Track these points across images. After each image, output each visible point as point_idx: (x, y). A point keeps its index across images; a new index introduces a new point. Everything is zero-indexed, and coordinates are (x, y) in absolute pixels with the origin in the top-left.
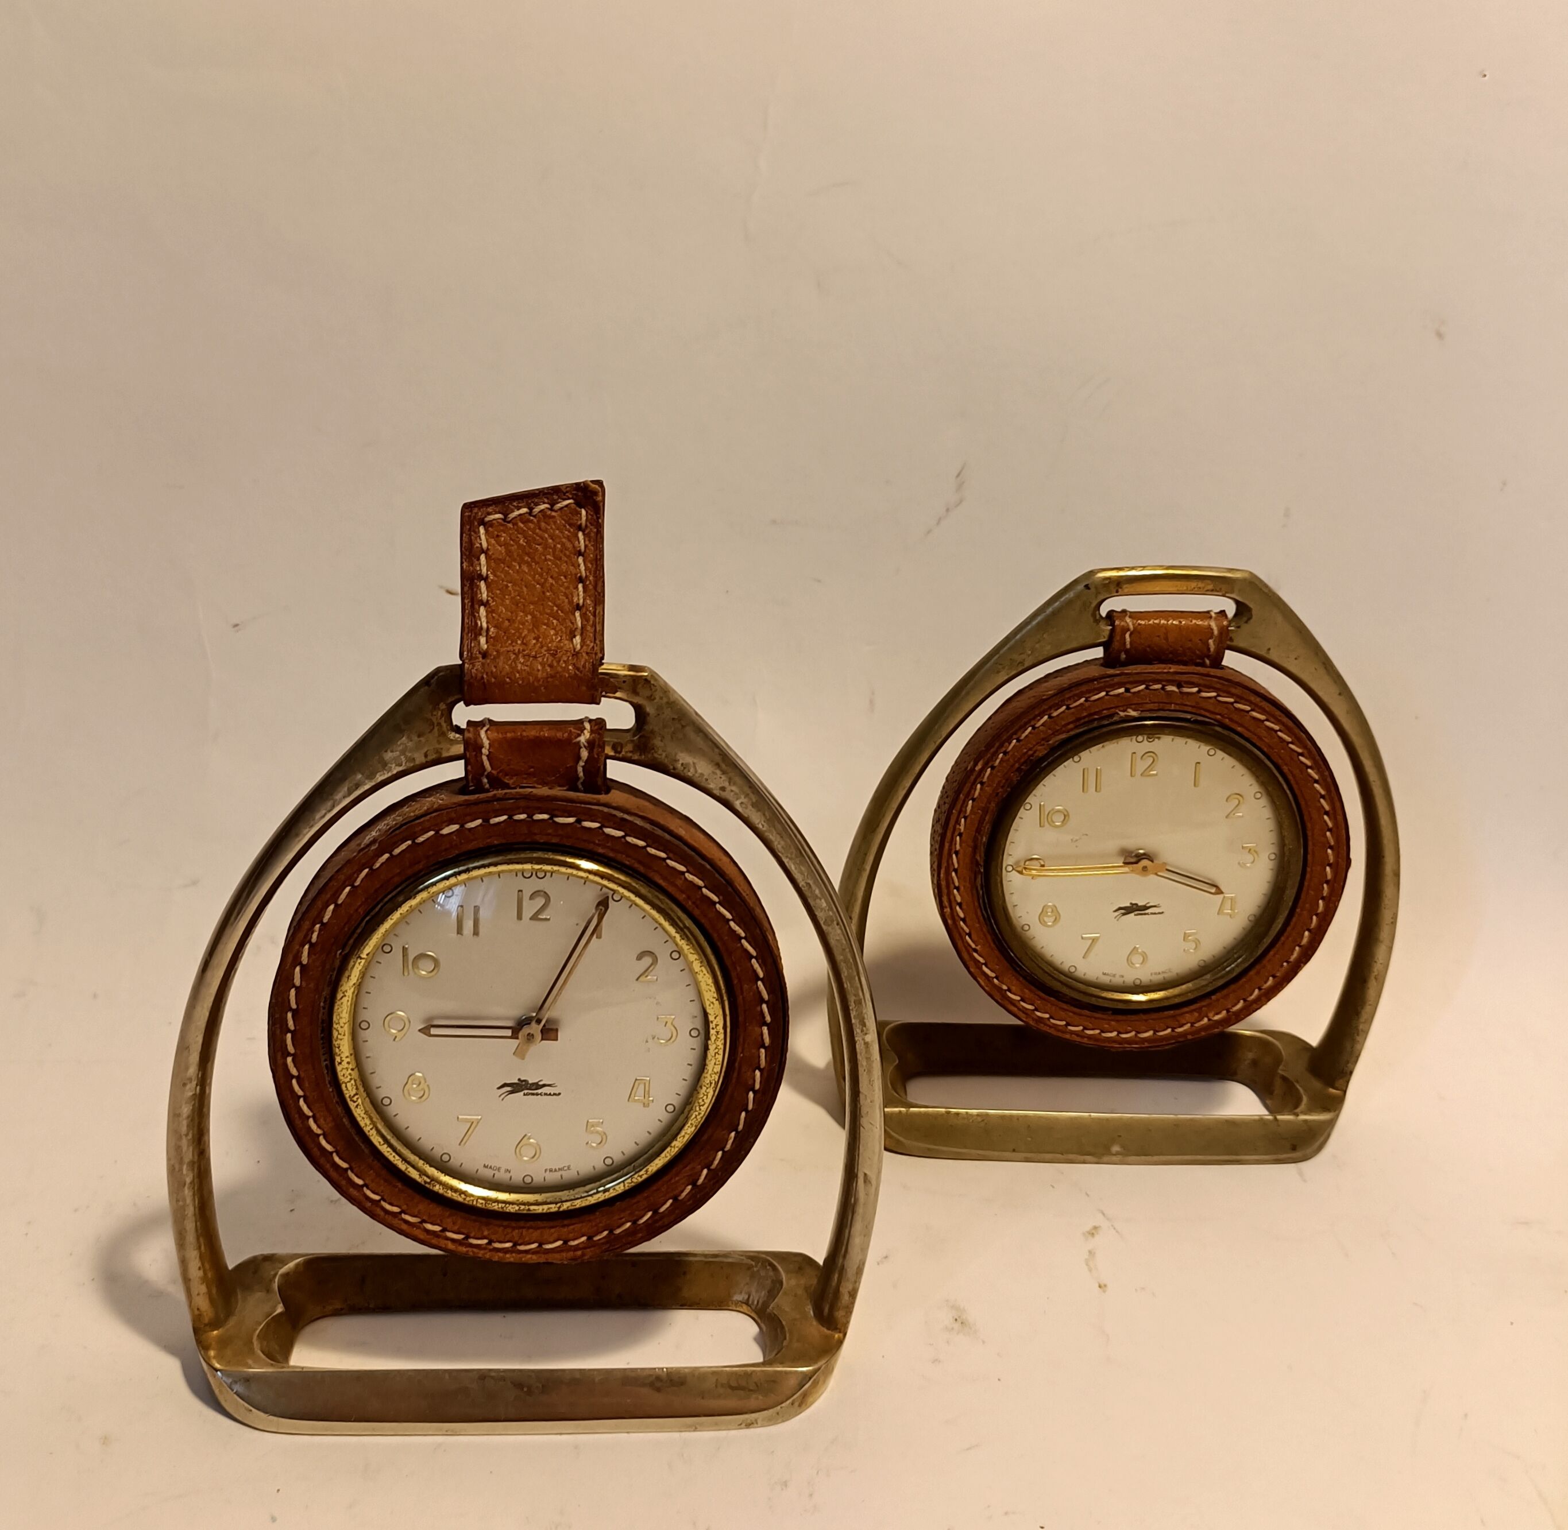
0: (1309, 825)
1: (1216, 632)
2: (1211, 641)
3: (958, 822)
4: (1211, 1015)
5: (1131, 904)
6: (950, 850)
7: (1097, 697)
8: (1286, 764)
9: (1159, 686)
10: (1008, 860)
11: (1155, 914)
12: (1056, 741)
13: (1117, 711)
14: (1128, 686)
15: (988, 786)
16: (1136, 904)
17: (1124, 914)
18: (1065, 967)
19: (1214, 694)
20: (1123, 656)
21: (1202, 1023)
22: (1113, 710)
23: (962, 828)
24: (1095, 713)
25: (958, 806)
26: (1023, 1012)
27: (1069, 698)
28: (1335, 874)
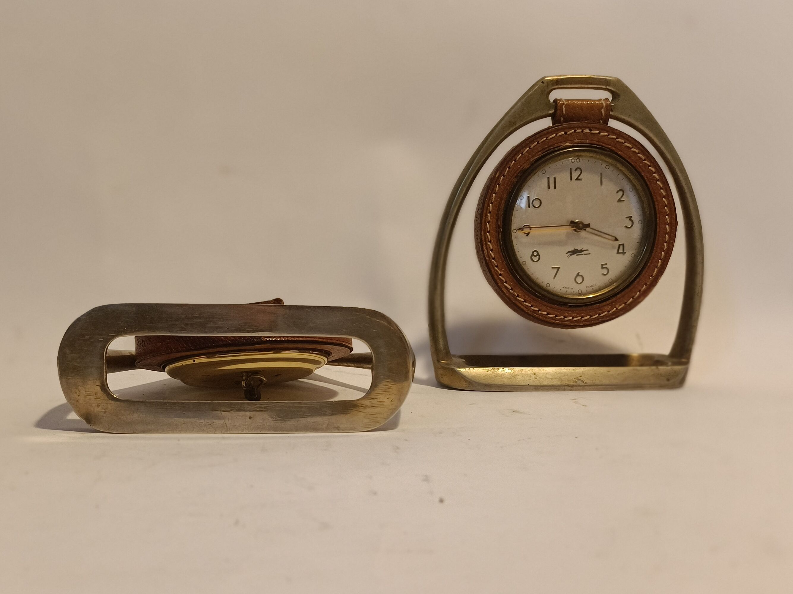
0: (656, 203)
1: (604, 105)
2: (603, 110)
3: (489, 206)
4: (617, 306)
5: (574, 249)
6: (485, 220)
7: (551, 136)
8: (643, 171)
9: (580, 130)
10: (514, 227)
11: (586, 254)
12: (534, 160)
13: (562, 144)
14: (566, 130)
15: (501, 186)
16: (577, 249)
17: (571, 255)
18: (544, 284)
19: (606, 134)
20: (562, 119)
21: (613, 310)
22: (559, 144)
23: (491, 208)
24: (551, 146)
25: (488, 197)
26: (526, 308)
27: (538, 138)
28: (671, 228)
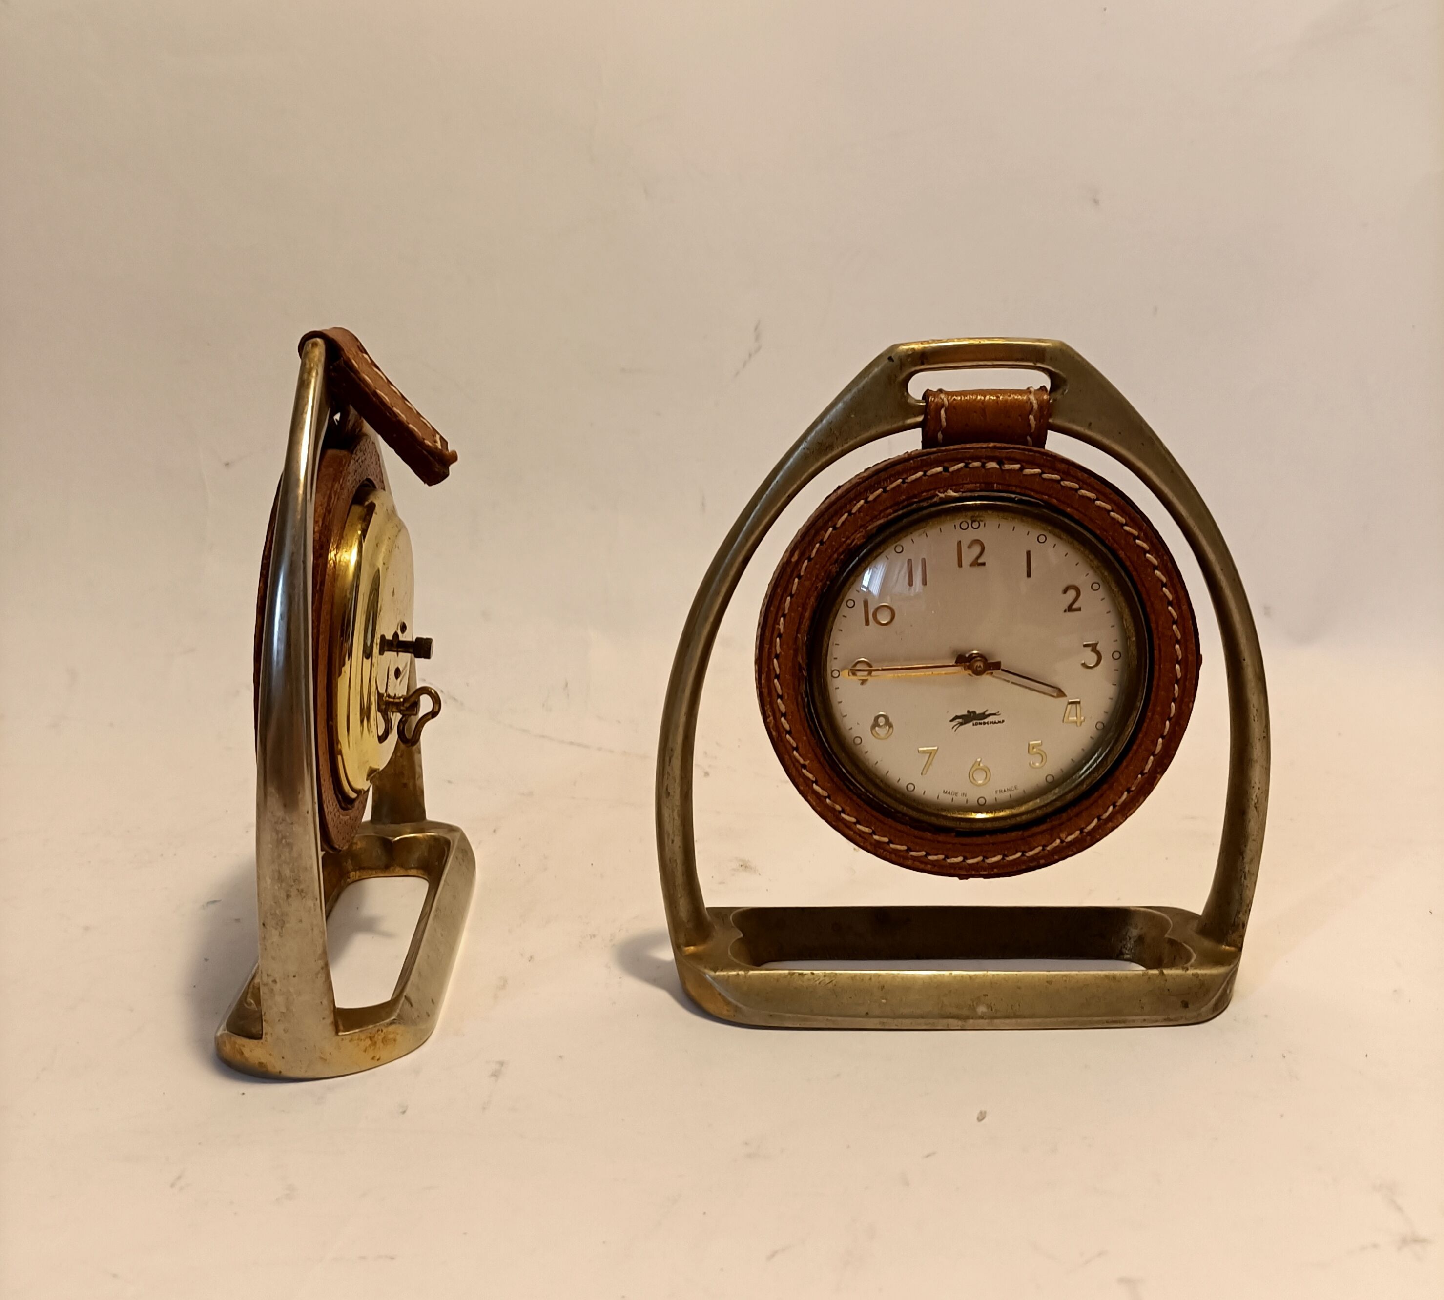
0: (1152, 617)
1: (1036, 406)
2: (1031, 417)
3: (776, 622)
4: (1063, 836)
5: (967, 712)
6: (770, 653)
7: (914, 477)
8: (1122, 549)
9: (977, 464)
10: (833, 664)
11: (995, 723)
12: (874, 528)
13: (937, 493)
14: (946, 464)
15: (805, 580)
16: (974, 712)
17: (961, 724)
18: (903, 784)
19: (1038, 471)
20: (940, 435)
21: (1054, 845)
22: (933, 492)
23: (781, 627)
24: (915, 496)
25: (776, 603)
26: (860, 836)
27: (886, 479)
28: (1185, 670)
